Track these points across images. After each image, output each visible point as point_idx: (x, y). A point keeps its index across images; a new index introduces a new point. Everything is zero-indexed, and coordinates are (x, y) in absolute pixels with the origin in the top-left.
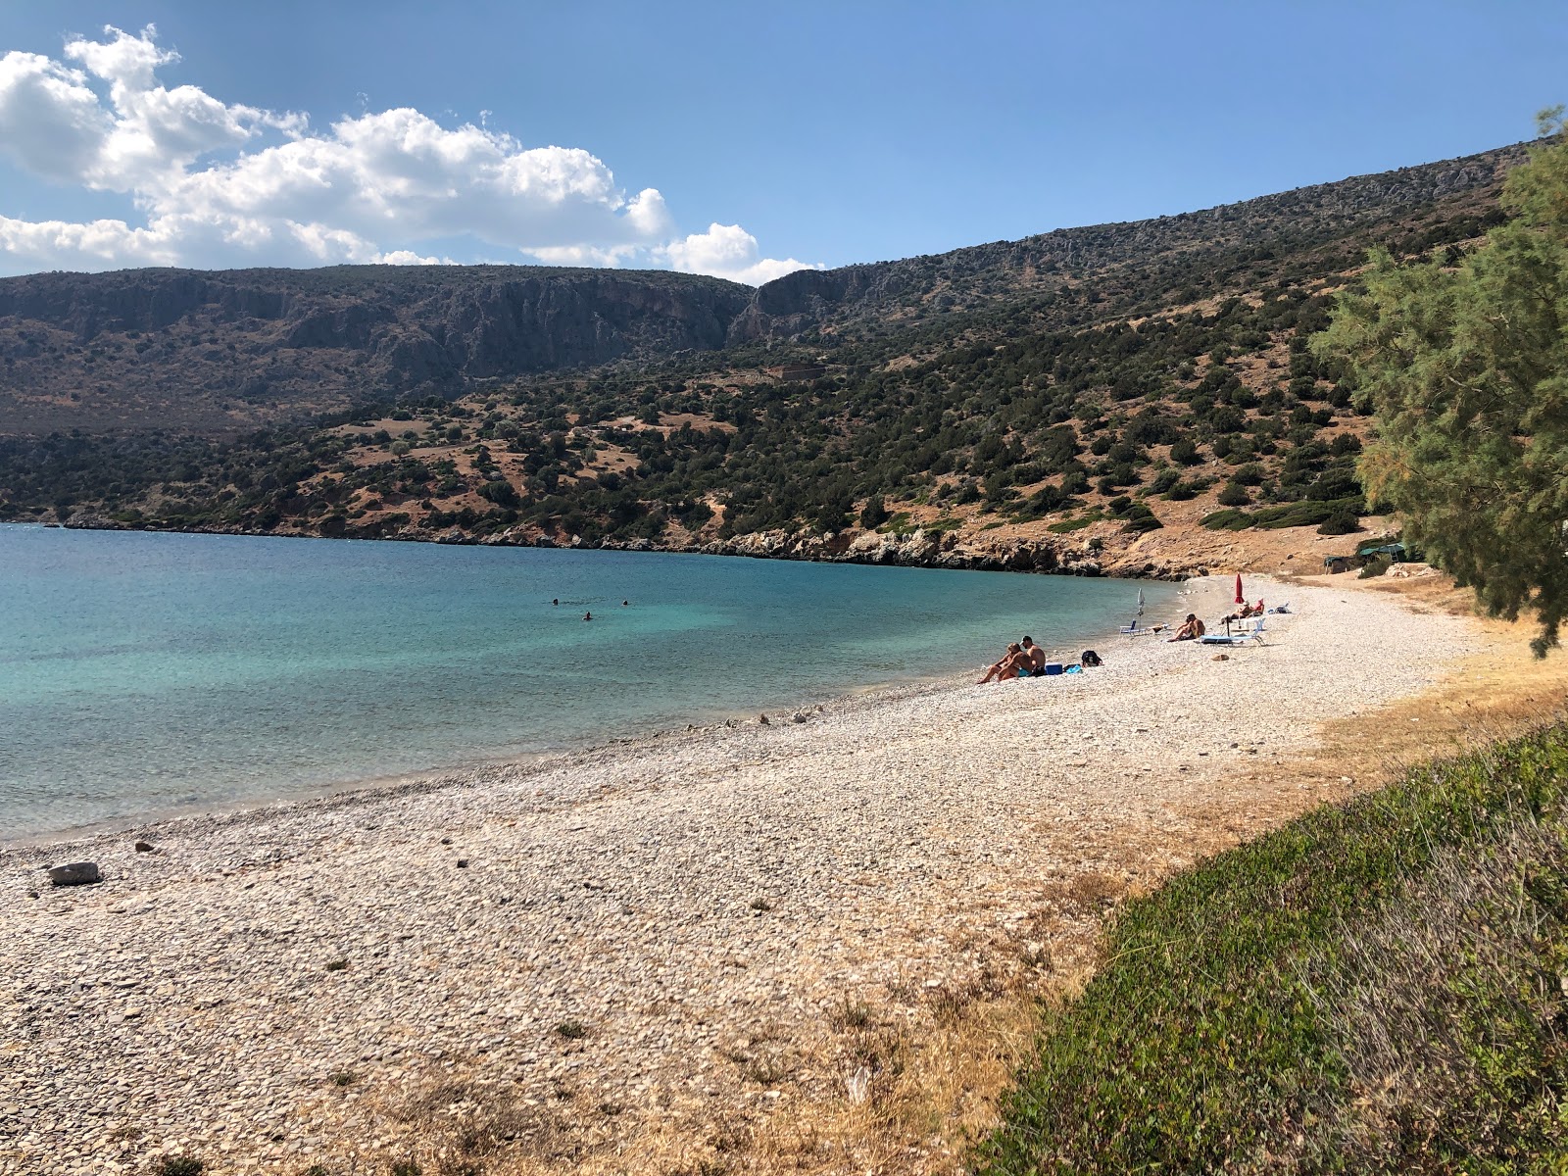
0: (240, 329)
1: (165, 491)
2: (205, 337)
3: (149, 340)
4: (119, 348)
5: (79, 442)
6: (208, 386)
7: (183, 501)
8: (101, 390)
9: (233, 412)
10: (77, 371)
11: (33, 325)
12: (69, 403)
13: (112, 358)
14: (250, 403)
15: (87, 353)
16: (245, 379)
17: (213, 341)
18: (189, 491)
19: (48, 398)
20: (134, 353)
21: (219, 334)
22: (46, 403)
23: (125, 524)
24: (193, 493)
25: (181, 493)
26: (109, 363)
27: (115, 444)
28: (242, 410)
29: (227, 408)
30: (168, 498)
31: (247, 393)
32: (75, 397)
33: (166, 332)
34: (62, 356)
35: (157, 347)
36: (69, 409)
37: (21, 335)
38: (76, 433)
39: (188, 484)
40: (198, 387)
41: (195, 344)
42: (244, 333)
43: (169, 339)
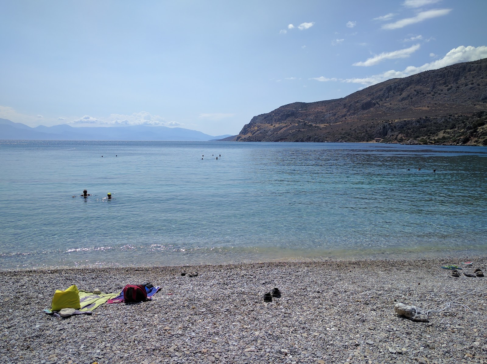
0: (482, 78)
1: (444, 132)
2: (470, 83)
3: (452, 87)
4: (442, 90)
5: (427, 120)
6: (469, 99)
7: (449, 135)
8: (436, 104)
9: (477, 106)
10: (429, 99)
11: (418, 87)
12: (426, 108)
13: (439, 94)
14: (484, 102)
15: (432, 93)
16: (483, 95)
17: (472, 84)
18: (451, 132)
19: (420, 108)
20: (447, 91)
21: (474, 81)
22: (420, 109)
23: (422, 143)
24: (452, 133)
25: (448, 133)
26: (439, 95)
27: (437, 120)
28: (480, 105)
29: (475, 105)
30: (444, 135)
31: (483, 99)
32: (428, 107)
33: (457, 83)
34: (425, 95)
35: (453, 88)
36: (426, 110)
37: (415, 90)
38: (426, 117)
39: (451, 130)
40: (466, 99)
41: (466, 86)
42: (483, 79)
43: (458, 85)
